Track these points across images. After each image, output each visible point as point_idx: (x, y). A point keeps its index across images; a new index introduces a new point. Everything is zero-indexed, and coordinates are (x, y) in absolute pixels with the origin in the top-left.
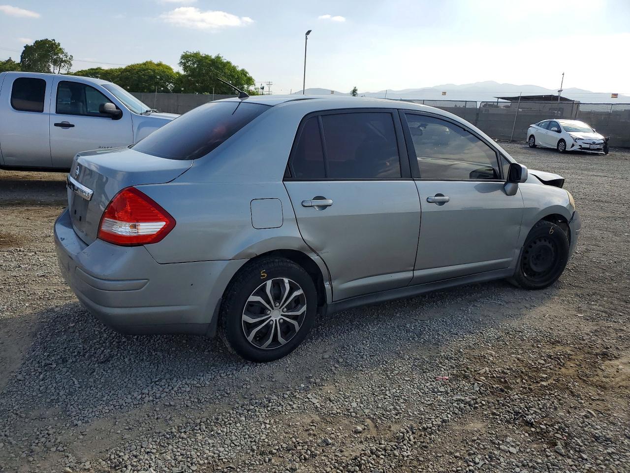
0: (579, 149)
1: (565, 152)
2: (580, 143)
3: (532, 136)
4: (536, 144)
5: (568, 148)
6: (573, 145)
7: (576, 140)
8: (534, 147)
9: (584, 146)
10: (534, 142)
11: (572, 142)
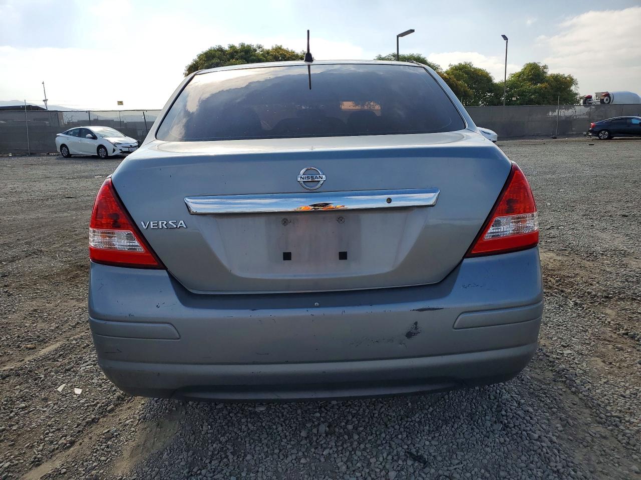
0: (121, 153)
1: (108, 158)
2: (119, 147)
3: (63, 146)
4: (71, 153)
5: (111, 154)
6: (114, 150)
7: (115, 144)
8: (69, 156)
9: (124, 149)
10: (68, 151)
11: (113, 147)
